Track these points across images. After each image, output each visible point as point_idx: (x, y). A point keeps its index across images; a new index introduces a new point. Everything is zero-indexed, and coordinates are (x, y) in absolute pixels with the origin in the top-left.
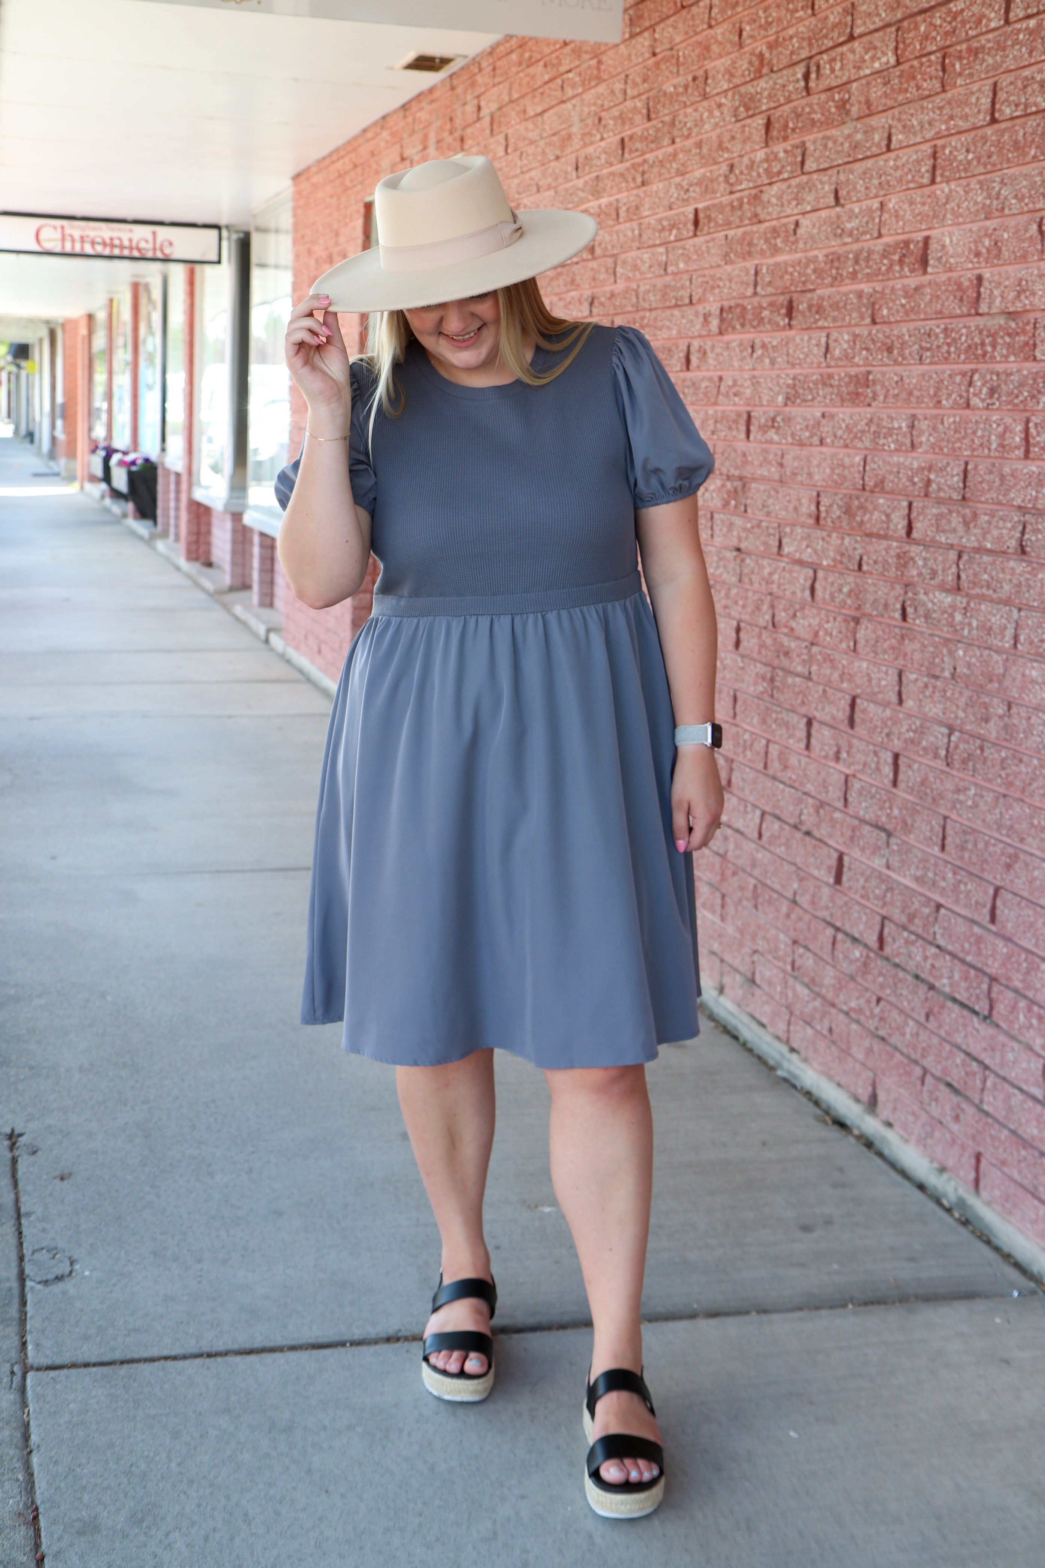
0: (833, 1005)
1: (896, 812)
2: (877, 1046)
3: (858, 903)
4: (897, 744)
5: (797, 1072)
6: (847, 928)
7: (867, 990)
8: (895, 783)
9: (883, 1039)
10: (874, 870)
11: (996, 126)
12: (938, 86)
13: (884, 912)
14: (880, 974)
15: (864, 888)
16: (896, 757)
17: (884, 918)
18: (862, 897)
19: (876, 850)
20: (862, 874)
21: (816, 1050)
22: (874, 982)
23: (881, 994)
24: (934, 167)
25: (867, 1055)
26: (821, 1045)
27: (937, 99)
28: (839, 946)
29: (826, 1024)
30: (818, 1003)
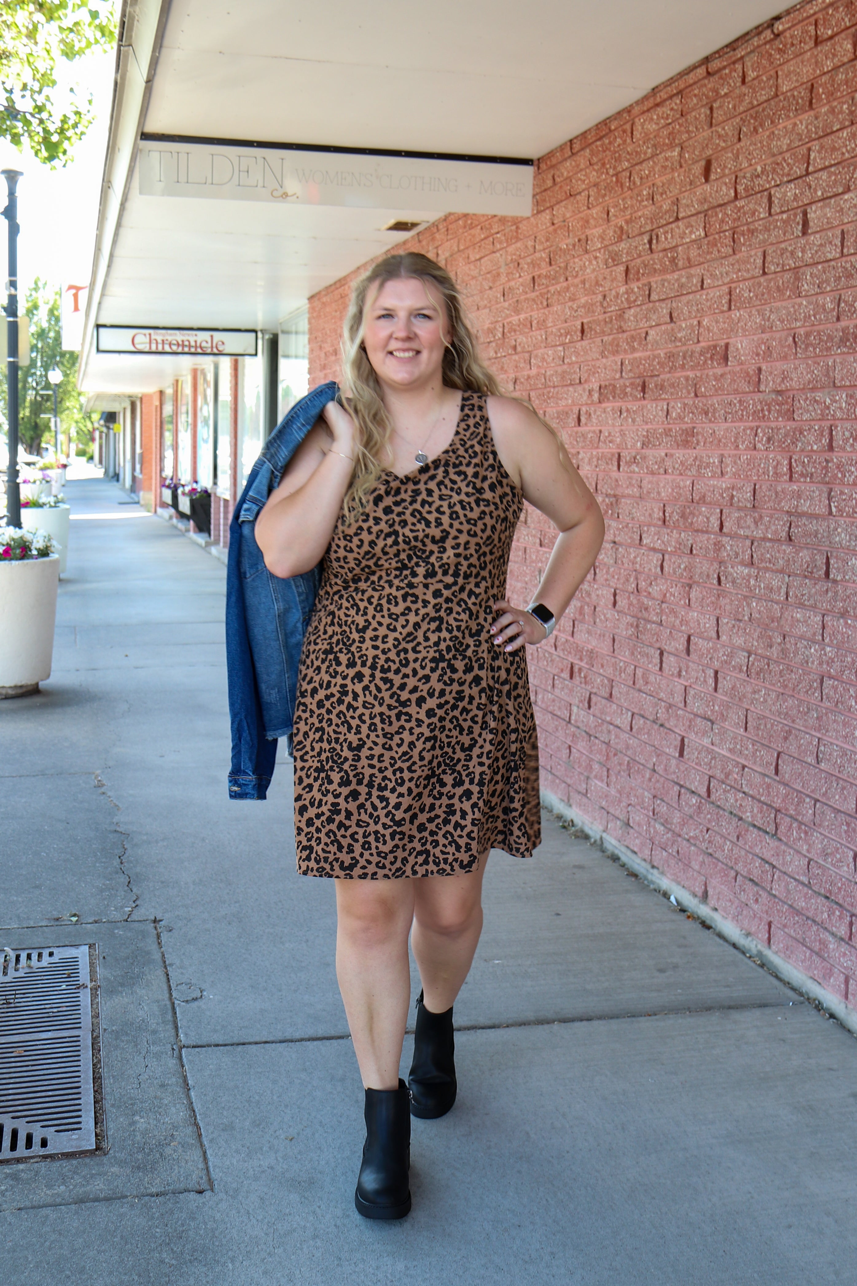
0: (680, 836)
1: (717, 708)
2: (707, 860)
3: (694, 768)
4: (717, 665)
5: (658, 881)
6: (687, 785)
7: (700, 824)
8: (716, 690)
9: (711, 855)
10: (703, 746)
11: (766, 277)
12: (731, 251)
13: (710, 773)
14: (709, 813)
15: (697, 758)
16: (716, 673)
17: (710, 777)
18: (696, 764)
19: (705, 733)
20: (696, 749)
21: (668, 866)
22: (705, 818)
23: (709, 826)
24: (730, 300)
25: (701, 866)
26: (672, 862)
27: (731, 259)
28: (682, 797)
29: (675, 849)
30: (669, 835)
